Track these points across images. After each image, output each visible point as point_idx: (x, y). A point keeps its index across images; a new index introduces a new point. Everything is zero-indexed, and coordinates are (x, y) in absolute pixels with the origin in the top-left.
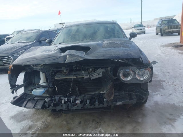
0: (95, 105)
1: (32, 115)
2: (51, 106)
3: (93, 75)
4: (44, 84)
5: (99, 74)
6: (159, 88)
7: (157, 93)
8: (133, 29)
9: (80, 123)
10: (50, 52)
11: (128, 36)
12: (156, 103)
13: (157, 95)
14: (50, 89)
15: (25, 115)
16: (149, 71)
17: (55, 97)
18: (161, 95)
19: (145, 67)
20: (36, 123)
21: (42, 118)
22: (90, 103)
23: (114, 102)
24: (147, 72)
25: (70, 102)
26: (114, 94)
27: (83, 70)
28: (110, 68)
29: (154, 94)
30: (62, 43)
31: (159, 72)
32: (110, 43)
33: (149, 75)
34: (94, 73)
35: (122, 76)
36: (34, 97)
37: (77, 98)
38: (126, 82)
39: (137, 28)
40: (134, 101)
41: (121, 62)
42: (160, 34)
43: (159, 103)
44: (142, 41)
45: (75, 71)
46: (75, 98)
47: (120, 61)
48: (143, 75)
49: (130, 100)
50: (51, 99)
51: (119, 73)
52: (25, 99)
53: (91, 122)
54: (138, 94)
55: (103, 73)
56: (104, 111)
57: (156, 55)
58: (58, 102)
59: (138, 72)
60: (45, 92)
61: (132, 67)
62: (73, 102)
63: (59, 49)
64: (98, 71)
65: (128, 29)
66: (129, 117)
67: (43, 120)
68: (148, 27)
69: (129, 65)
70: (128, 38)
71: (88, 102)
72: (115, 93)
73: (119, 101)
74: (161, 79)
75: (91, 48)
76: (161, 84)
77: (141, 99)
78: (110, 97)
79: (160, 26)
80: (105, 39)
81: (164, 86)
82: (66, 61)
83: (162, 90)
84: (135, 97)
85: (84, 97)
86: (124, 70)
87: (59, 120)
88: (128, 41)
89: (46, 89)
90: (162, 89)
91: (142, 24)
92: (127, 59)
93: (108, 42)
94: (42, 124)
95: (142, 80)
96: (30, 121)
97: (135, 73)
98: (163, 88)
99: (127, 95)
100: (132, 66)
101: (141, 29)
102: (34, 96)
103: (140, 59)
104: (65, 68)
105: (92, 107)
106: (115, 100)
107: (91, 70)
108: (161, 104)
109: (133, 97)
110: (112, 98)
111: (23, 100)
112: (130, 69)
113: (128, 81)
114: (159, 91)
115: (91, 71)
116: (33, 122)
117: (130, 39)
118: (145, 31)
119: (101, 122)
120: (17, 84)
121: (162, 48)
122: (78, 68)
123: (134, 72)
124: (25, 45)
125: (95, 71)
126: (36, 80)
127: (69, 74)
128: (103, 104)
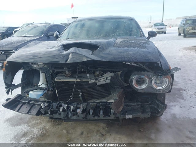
0: (99, 116)
1: (29, 119)
2: (47, 113)
3: (99, 80)
4: (43, 86)
5: (107, 79)
6: (178, 98)
7: (175, 104)
8: (153, 27)
9: (82, 133)
10: (51, 48)
11: (147, 35)
12: (174, 116)
13: (175, 106)
14: (50, 93)
15: (22, 119)
16: (168, 79)
17: (53, 102)
18: (180, 107)
19: (164, 73)
20: (32, 130)
21: (40, 124)
22: (93, 114)
23: (122, 114)
24: (167, 80)
25: (70, 110)
26: (123, 105)
27: (88, 73)
28: (121, 72)
29: (172, 105)
30: (69, 39)
31: (179, 78)
32: (123, 42)
33: (168, 84)
34: (100, 77)
35: (135, 83)
36: (30, 101)
37: (79, 106)
38: (139, 91)
39: (157, 27)
40: (148, 115)
41: (135, 66)
42: (183, 35)
43: (178, 116)
44: (161, 42)
45: (79, 73)
46: (77, 105)
47: (133, 66)
48: (160, 83)
49: (142, 113)
50: (49, 105)
51: (132, 79)
52: (19, 102)
53: (95, 134)
54: (153, 106)
55: (112, 78)
56: (111, 122)
57: (177, 59)
58: (55, 109)
59: (155, 80)
60: (42, 96)
61: (148, 73)
62: (73, 111)
63: (62, 45)
64: (106, 75)
65: (147, 28)
66: (140, 131)
67: (41, 126)
68: (170, 27)
69: (144, 70)
70: (147, 37)
71: (91, 111)
72: (125, 102)
73: (129, 114)
74: (181, 88)
75: (100, 46)
76: (181, 93)
77: (157, 112)
78: (118, 108)
79: (184, 25)
80: (118, 37)
81: (184, 96)
82: (68, 60)
83: (182, 101)
84: (149, 110)
85: (87, 105)
86: (138, 76)
87: (58, 128)
88: (145, 40)
89: (45, 92)
90: (181, 99)
91: (163, 22)
92: (142, 63)
93: (122, 40)
94: (39, 131)
95: (159, 90)
96: (26, 127)
97: (151, 81)
98: (183, 99)
99: (140, 106)
100: (148, 71)
101: (161, 29)
102: (30, 99)
103: (159, 63)
104: (67, 69)
105: (96, 118)
106: (124, 112)
107: (98, 73)
108: (180, 117)
109: (146, 110)
110: (121, 109)
111: (17, 103)
112: (146, 75)
113: (142, 89)
114: (178, 102)
115: (98, 75)
116: (30, 128)
117: (148, 38)
118: (166, 31)
119: (107, 134)
120: (13, 83)
121: (184, 50)
122: (82, 70)
123: (150, 79)
124: (31, 39)
125: (103, 74)
126: (35, 80)
127: (72, 76)
128: (109, 116)
